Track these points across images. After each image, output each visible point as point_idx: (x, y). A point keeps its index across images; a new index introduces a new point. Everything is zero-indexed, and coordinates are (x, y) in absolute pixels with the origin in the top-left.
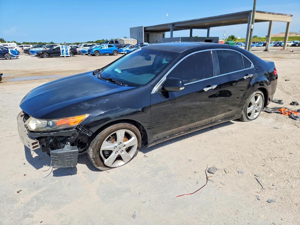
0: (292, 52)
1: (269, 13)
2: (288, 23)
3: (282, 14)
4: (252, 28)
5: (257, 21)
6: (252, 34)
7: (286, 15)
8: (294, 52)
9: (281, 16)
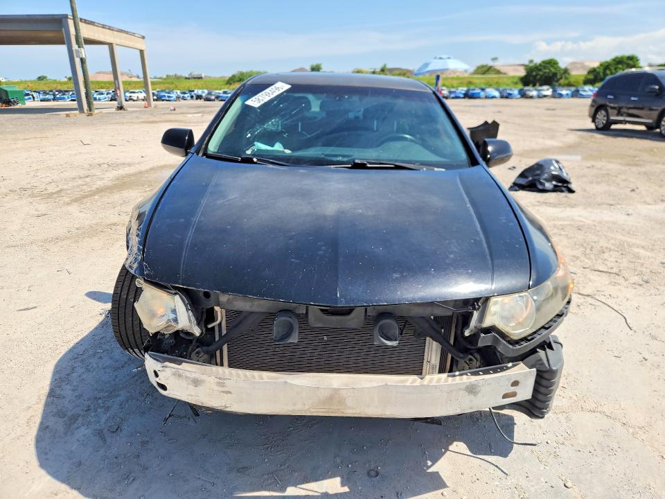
0: (174, 110)
1: (104, 27)
2: (142, 52)
3: (127, 33)
4: (84, 56)
5: (89, 42)
6: (86, 70)
7: (133, 34)
8: (177, 111)
9: (125, 35)
